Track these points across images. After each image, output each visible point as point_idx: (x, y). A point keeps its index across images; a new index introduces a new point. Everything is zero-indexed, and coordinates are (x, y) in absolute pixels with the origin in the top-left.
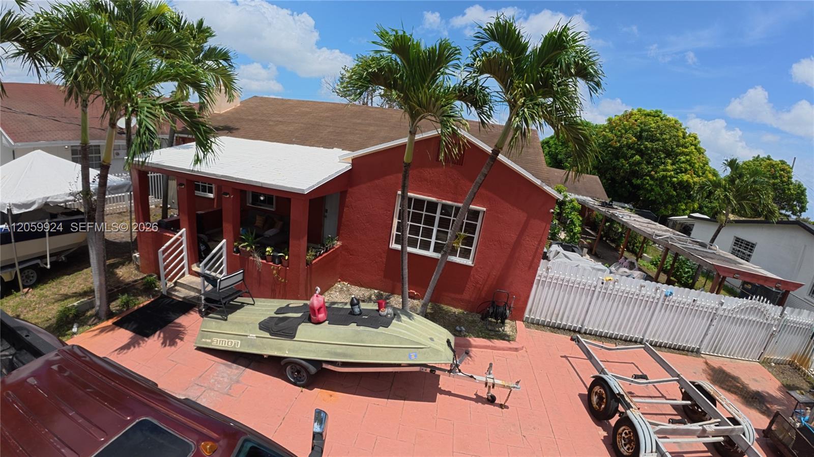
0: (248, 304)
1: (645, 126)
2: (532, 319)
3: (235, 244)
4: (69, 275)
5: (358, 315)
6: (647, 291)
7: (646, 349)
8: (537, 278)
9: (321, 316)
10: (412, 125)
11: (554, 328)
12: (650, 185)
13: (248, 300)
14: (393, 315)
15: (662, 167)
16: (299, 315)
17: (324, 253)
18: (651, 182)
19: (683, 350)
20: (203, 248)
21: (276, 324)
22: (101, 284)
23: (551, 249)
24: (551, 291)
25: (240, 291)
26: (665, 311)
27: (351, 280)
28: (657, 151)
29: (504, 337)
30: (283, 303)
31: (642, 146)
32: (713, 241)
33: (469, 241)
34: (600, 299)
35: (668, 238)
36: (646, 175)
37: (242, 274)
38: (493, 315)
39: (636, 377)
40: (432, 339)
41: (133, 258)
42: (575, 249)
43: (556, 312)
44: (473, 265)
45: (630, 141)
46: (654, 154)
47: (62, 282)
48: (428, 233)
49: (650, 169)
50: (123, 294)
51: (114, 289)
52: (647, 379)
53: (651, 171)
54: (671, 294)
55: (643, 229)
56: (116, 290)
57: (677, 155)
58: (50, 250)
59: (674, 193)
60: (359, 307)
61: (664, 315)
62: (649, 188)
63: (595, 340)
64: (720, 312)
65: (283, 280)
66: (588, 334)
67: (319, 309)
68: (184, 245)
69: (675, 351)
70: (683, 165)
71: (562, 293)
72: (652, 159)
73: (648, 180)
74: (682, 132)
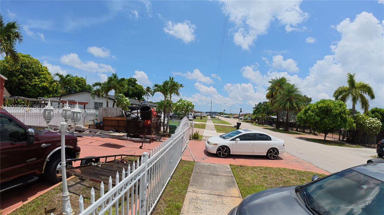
1: (23, 61)
12: (30, 89)
15: (33, 80)
18: (30, 87)
28: (30, 73)
31: (23, 71)
36: (27, 84)
45: (17, 68)
49: (28, 81)
53: (29, 82)
57: (39, 75)
59: (41, 92)
70: (43, 79)
72: (28, 77)
73: (28, 86)
74: (40, 65)
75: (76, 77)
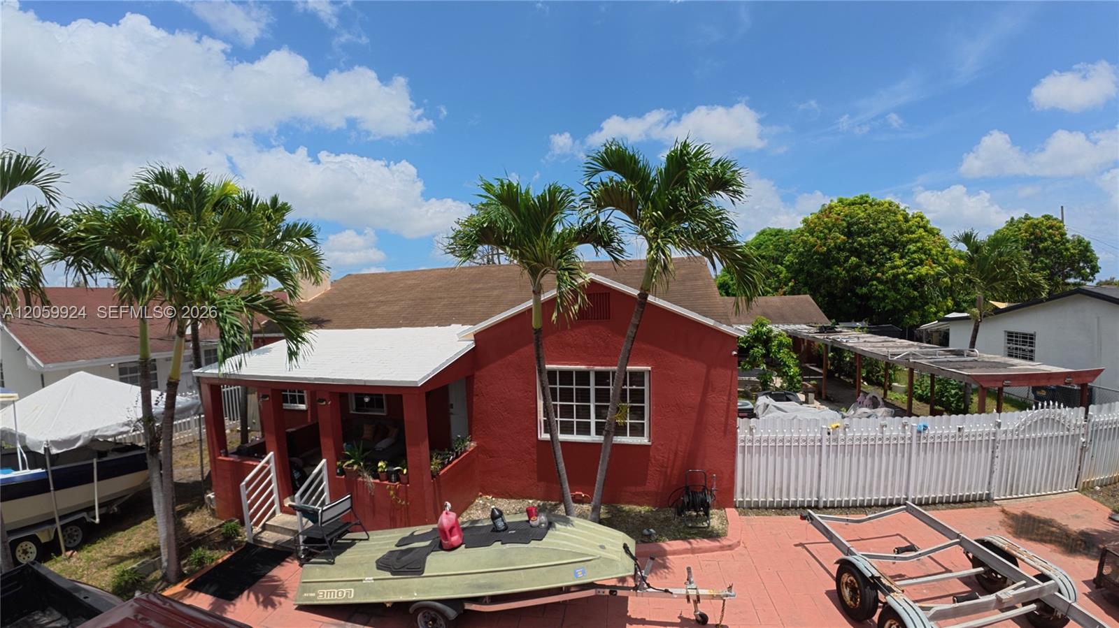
0: (361, 540)
1: (851, 218)
2: (747, 501)
3: (339, 463)
4: (124, 531)
5: (504, 530)
6: (891, 431)
7: (909, 510)
8: (740, 444)
9: (455, 539)
10: (535, 283)
11: (781, 508)
12: (881, 291)
13: (362, 535)
14: (547, 524)
15: (888, 264)
16: (428, 543)
17: (453, 460)
18: (881, 287)
19: (968, 501)
20: (297, 475)
21: (398, 559)
22: (168, 536)
23: (758, 403)
24: (763, 459)
25: (348, 523)
26: (926, 453)
27: (496, 491)
28: (876, 245)
29: (711, 535)
30: (406, 532)
31: (855, 244)
32: (973, 344)
33: (638, 412)
34: (832, 456)
35: (908, 355)
36: (872, 279)
37: (349, 500)
38: (690, 505)
39: (900, 550)
40: (602, 547)
41: (207, 501)
42: (791, 397)
43: (777, 486)
44: (650, 443)
45: (839, 241)
46: (873, 251)
47: (116, 540)
48: (584, 412)
49: (874, 270)
50: (196, 548)
51: (185, 544)
52: (916, 551)
53: (876, 273)
54: (925, 428)
55: (875, 350)
56: (187, 544)
57: (904, 245)
58: (99, 499)
59: (915, 293)
60: (503, 520)
61: (925, 459)
62: (881, 295)
63: (841, 514)
64: (1001, 437)
65: (404, 503)
66: (830, 508)
67: (451, 530)
68: (273, 474)
69: (957, 505)
70: (915, 256)
71: (778, 459)
72: (873, 257)
73: (876, 285)
74: (901, 214)
75: (1027, 218)
